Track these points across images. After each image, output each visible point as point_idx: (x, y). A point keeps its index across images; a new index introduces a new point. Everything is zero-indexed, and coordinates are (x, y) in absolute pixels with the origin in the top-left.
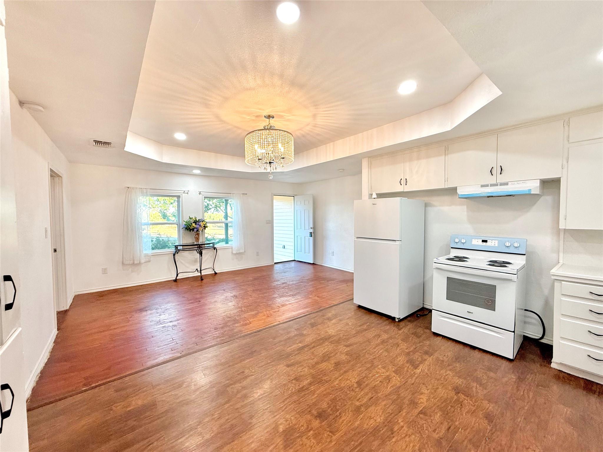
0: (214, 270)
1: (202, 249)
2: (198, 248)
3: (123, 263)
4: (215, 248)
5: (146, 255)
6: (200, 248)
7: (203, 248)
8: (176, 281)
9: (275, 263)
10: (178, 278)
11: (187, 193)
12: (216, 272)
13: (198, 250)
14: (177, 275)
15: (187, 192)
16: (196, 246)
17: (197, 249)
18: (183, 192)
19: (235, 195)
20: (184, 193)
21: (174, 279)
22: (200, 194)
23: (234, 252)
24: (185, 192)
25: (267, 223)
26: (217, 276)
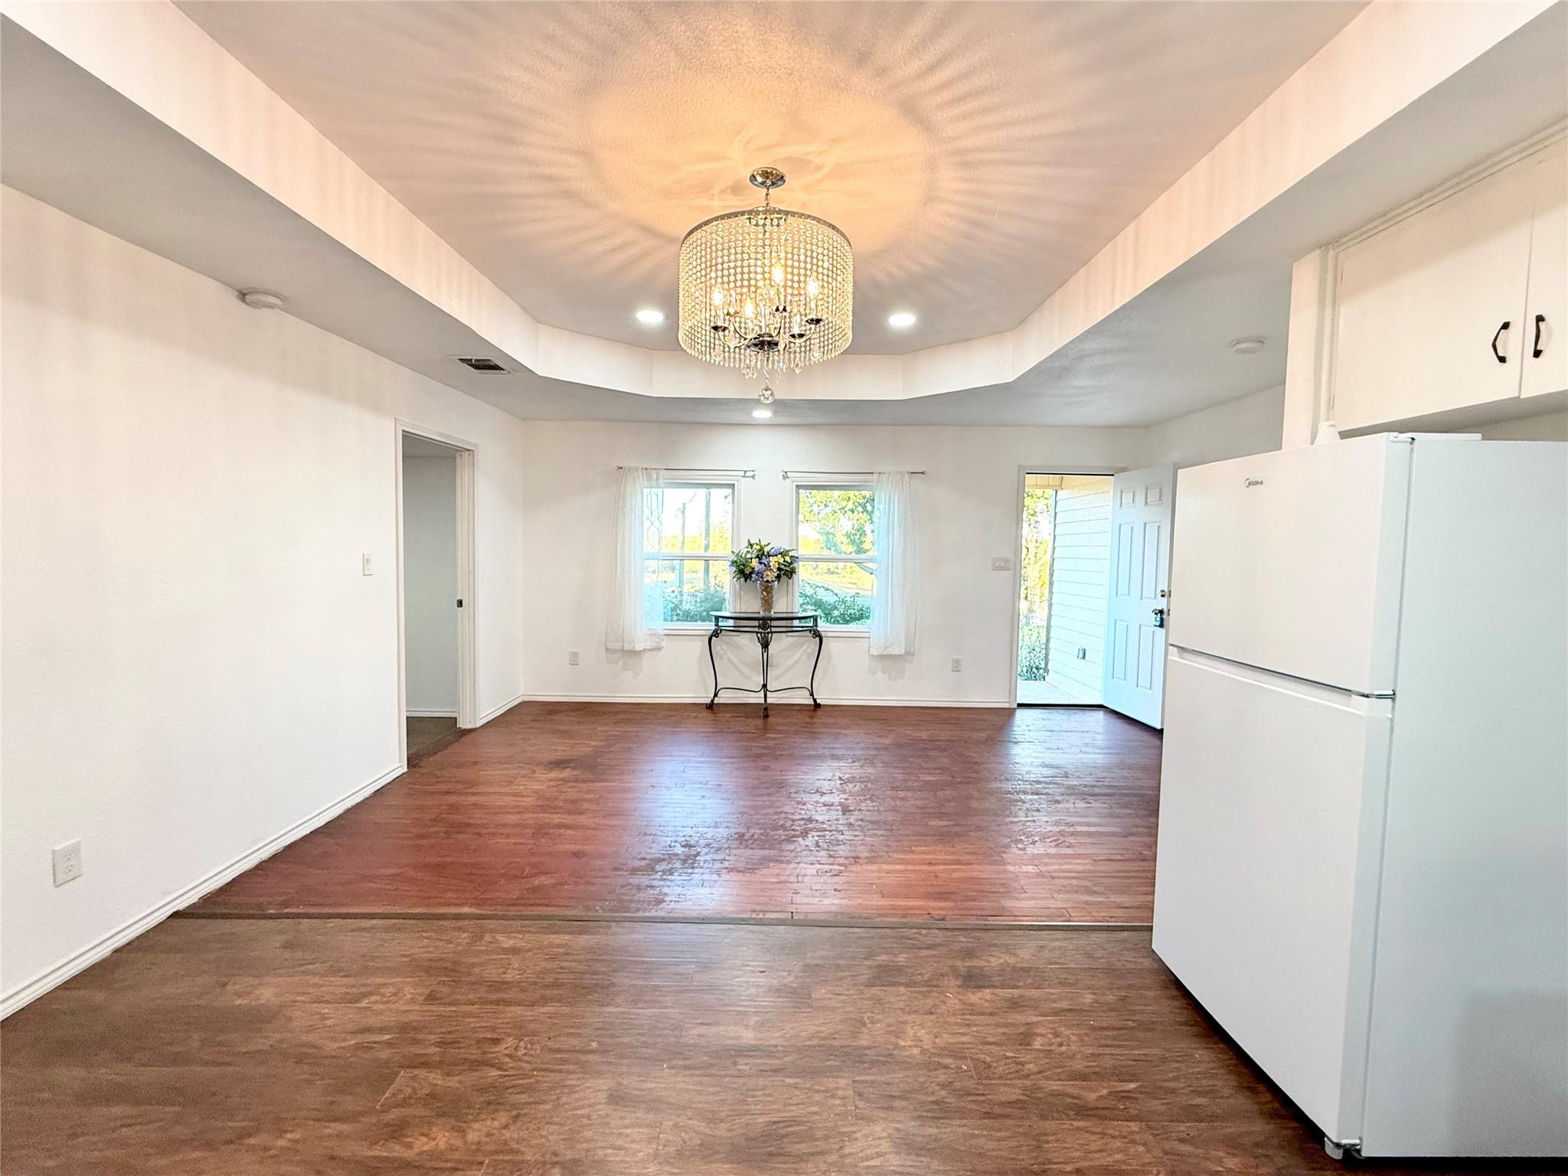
0: (812, 694)
1: (772, 632)
2: (759, 627)
3: (607, 649)
4: (817, 635)
5: (653, 635)
6: (765, 627)
7: (773, 629)
8: (711, 706)
9: (1020, 705)
10: (716, 701)
11: (753, 477)
12: (818, 701)
13: (761, 633)
14: (716, 695)
15: (751, 474)
16: (756, 623)
17: (756, 629)
18: (742, 473)
19: (885, 477)
20: (744, 477)
21: (708, 701)
22: (785, 478)
23: (874, 652)
24: (748, 474)
25: (997, 569)
26: (819, 712)
